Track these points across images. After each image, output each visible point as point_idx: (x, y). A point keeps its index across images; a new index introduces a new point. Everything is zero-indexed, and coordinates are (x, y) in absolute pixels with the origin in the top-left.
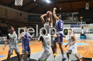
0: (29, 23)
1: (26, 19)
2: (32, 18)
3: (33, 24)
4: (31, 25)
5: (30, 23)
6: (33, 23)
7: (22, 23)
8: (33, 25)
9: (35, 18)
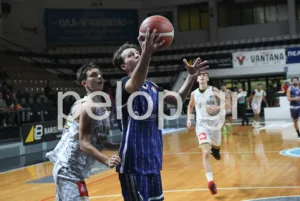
0: (51, 52)
1: (35, 30)
2: (65, 23)
3: (74, 56)
4: (61, 61)
5: (58, 51)
6: (71, 51)
7: (20, 54)
8: (73, 62)
9: (83, 22)
